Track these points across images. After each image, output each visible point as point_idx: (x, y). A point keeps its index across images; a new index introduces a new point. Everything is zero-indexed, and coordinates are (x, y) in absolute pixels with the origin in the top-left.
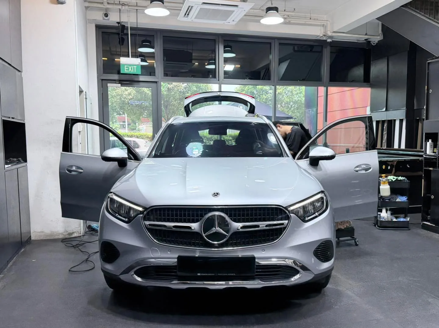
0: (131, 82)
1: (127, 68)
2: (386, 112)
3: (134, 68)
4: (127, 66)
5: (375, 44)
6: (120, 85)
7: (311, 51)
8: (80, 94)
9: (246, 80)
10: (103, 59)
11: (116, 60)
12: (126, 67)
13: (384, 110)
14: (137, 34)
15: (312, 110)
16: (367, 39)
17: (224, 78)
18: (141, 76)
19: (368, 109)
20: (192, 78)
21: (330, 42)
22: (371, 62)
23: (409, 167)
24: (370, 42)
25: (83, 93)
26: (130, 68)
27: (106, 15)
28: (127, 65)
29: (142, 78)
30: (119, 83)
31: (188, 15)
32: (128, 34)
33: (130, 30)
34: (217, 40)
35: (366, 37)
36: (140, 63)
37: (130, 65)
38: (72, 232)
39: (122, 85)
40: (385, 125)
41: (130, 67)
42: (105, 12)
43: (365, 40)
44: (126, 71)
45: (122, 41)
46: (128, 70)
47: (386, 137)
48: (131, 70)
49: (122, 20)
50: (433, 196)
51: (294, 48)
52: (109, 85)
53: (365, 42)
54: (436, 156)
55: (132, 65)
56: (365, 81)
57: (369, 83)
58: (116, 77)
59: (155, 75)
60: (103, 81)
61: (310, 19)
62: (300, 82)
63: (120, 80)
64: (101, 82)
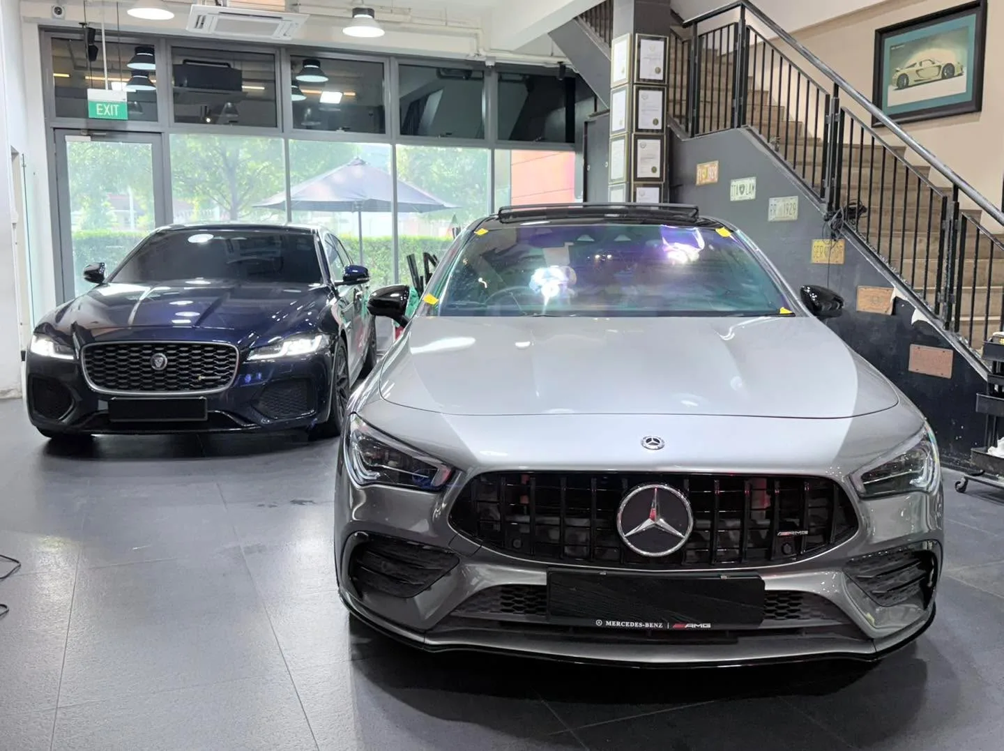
0: (110, 133)
1: (102, 109)
3: (114, 108)
4: (101, 105)
6: (89, 138)
8: (13, 159)
10: (55, 75)
12: (100, 107)
17: (294, 128)
18: (129, 122)
21: (492, 66)
25: (18, 157)
26: (107, 108)
27: (58, 10)
28: (100, 103)
29: (132, 126)
30: (88, 135)
32: (102, 42)
33: (106, 35)
36: (125, 99)
37: (107, 103)
38: (6, 389)
39: (93, 138)
41: (107, 106)
42: (57, 6)
43: (558, 63)
44: (98, 114)
45: (93, 53)
46: (102, 113)
48: (109, 113)
49: (88, 20)
55: (111, 103)
56: (568, 141)
57: (572, 144)
58: (80, 123)
59: (157, 121)
60: (56, 130)
61: (446, 24)
62: (442, 138)
63: (89, 130)
64: (52, 132)
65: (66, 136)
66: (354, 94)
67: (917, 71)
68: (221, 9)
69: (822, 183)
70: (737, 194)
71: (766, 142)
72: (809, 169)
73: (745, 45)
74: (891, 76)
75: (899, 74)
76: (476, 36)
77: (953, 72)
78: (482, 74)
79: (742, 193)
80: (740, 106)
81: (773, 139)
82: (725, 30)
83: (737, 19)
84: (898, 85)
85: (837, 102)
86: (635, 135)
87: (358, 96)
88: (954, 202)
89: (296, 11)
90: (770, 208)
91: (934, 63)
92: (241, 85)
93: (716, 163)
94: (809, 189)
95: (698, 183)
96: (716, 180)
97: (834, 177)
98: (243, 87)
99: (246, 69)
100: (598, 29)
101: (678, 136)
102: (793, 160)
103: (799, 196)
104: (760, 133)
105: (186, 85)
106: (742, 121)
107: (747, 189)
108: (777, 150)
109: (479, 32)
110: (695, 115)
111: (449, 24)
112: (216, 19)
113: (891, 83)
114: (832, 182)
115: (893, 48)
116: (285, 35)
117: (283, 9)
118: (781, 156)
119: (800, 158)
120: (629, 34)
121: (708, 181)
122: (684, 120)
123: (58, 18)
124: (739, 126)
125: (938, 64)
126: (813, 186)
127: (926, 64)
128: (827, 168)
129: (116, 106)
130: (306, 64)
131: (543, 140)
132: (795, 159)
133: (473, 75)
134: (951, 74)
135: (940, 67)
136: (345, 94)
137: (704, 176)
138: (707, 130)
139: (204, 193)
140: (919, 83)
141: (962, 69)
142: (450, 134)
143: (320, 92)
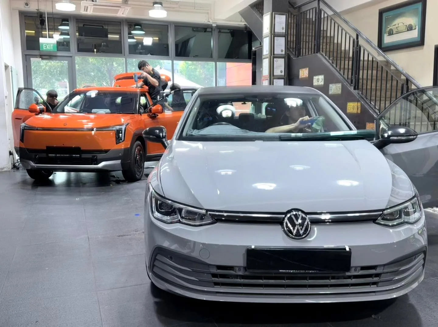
0: (50, 56)
1: (45, 47)
3: (51, 46)
4: (45, 45)
7: (205, 32)
8: (6, 69)
9: (148, 55)
11: (43, 32)
12: (45, 46)
17: (129, 54)
18: (58, 52)
20: (102, 53)
21: (215, 26)
25: (9, 67)
26: (48, 46)
27: (27, 4)
29: (59, 54)
30: (40, 58)
31: (87, 9)
33: (47, 15)
37: (48, 44)
38: (3, 167)
39: (42, 59)
42: (26, 2)
44: (44, 49)
45: (42, 22)
46: (46, 48)
48: (48, 48)
49: (40, 9)
52: (32, 59)
55: (50, 44)
56: (248, 58)
58: (36, 52)
59: (70, 51)
60: (27, 56)
61: (195, 8)
62: (194, 58)
63: (41, 55)
64: (25, 56)
67: (397, 28)
68: (94, 3)
69: (352, 77)
70: (316, 82)
71: (328, 59)
72: (346, 71)
73: (319, 17)
74: (386, 29)
75: (389, 29)
76: (208, 13)
77: (412, 28)
78: (211, 29)
79: (318, 82)
80: (318, 44)
81: (331, 58)
82: (311, 11)
83: (316, 5)
84: (389, 34)
85: (358, 42)
86: (273, 57)
87: (159, 40)
88: (406, 86)
89: (127, 4)
90: (330, 88)
91: (404, 24)
92: (108, 35)
93: (308, 69)
94: (346, 80)
95: (300, 77)
96: (307, 76)
97: (356, 75)
98: (109, 36)
99: (110, 28)
100: (259, 10)
101: (292, 57)
102: (339, 67)
103: (342, 83)
104: (326, 56)
105: (84, 35)
106: (318, 51)
107: (320, 80)
108: (333, 63)
109: (209, 11)
110: (299, 47)
111: (196, 8)
112: (92, 7)
113: (385, 33)
114: (356, 77)
115: (386, 18)
116: (123, 14)
117: (121, 3)
118: (335, 66)
119: (342, 67)
120: (270, 13)
121: (304, 76)
122: (294, 50)
123: (27, 8)
124: (317, 53)
125: (405, 24)
126: (348, 79)
127: (400, 25)
128: (354, 71)
129: (52, 45)
130: (136, 26)
131: (238, 58)
132: (340, 66)
133: (208, 30)
134: (411, 29)
135: (406, 26)
136: (154, 38)
137: (302, 74)
138: (304, 55)
139: (98, 81)
140: (398, 33)
141: (416, 26)
142: (197, 56)
143: (143, 38)
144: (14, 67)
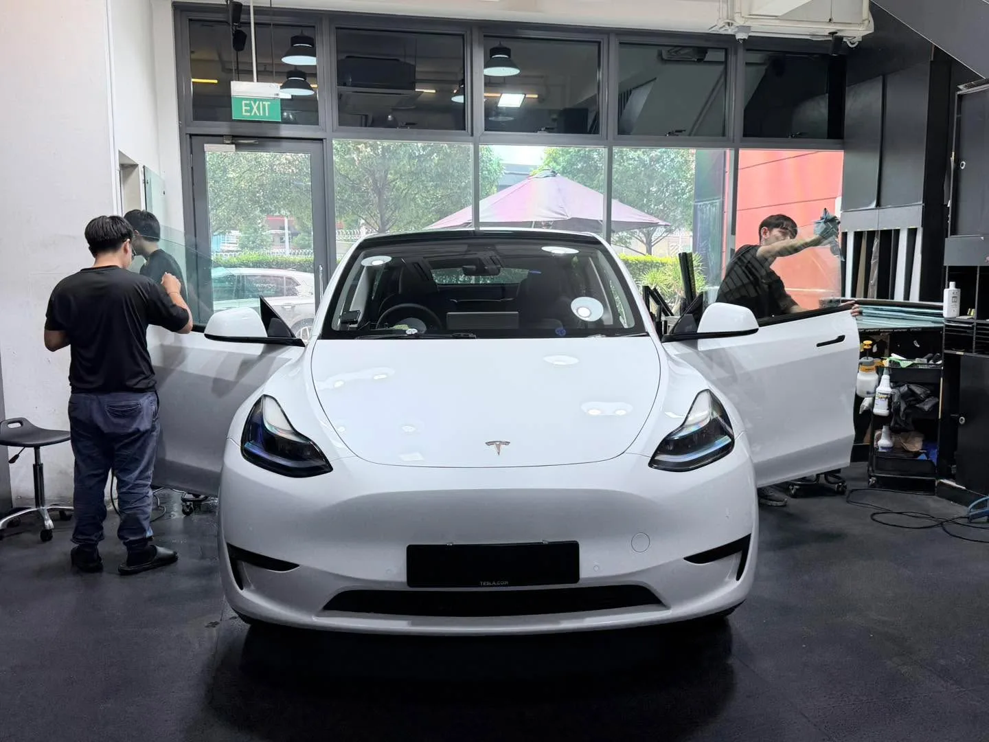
0: (260, 139)
1: (249, 108)
2: (877, 211)
3: (264, 106)
4: (248, 102)
5: (856, 44)
6: (234, 146)
7: (700, 61)
9: (539, 133)
12: (246, 105)
13: (873, 205)
14: (272, 23)
15: (711, 204)
16: (836, 33)
17: (485, 130)
18: (284, 125)
19: (838, 202)
20: (409, 130)
21: (744, 40)
22: (847, 88)
23: (918, 346)
24: (841, 38)
25: (136, 169)
26: (255, 107)
28: (247, 99)
29: (286, 131)
30: (232, 143)
32: (250, 23)
33: (255, 14)
34: (468, 38)
35: (832, 28)
36: (277, 95)
37: (255, 100)
39: (239, 147)
40: (876, 242)
41: (255, 104)
43: (830, 33)
44: (244, 114)
45: (240, 40)
46: (250, 111)
47: (876, 272)
48: (257, 112)
50: (964, 419)
51: (660, 55)
52: (207, 146)
53: (830, 39)
54: (972, 323)
55: (261, 100)
56: (830, 136)
57: (840, 141)
58: (222, 128)
59: (318, 125)
60: (193, 137)
63: (234, 136)
64: (189, 139)
65: (205, 145)
66: (536, 96)
87: (540, 99)
92: (415, 87)
98: (417, 89)
105: (350, 84)
129: (267, 103)
130: (495, 54)
136: (529, 95)
142: (680, 131)
143: (499, 95)
144: (153, 168)
